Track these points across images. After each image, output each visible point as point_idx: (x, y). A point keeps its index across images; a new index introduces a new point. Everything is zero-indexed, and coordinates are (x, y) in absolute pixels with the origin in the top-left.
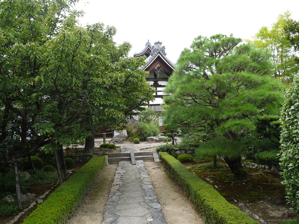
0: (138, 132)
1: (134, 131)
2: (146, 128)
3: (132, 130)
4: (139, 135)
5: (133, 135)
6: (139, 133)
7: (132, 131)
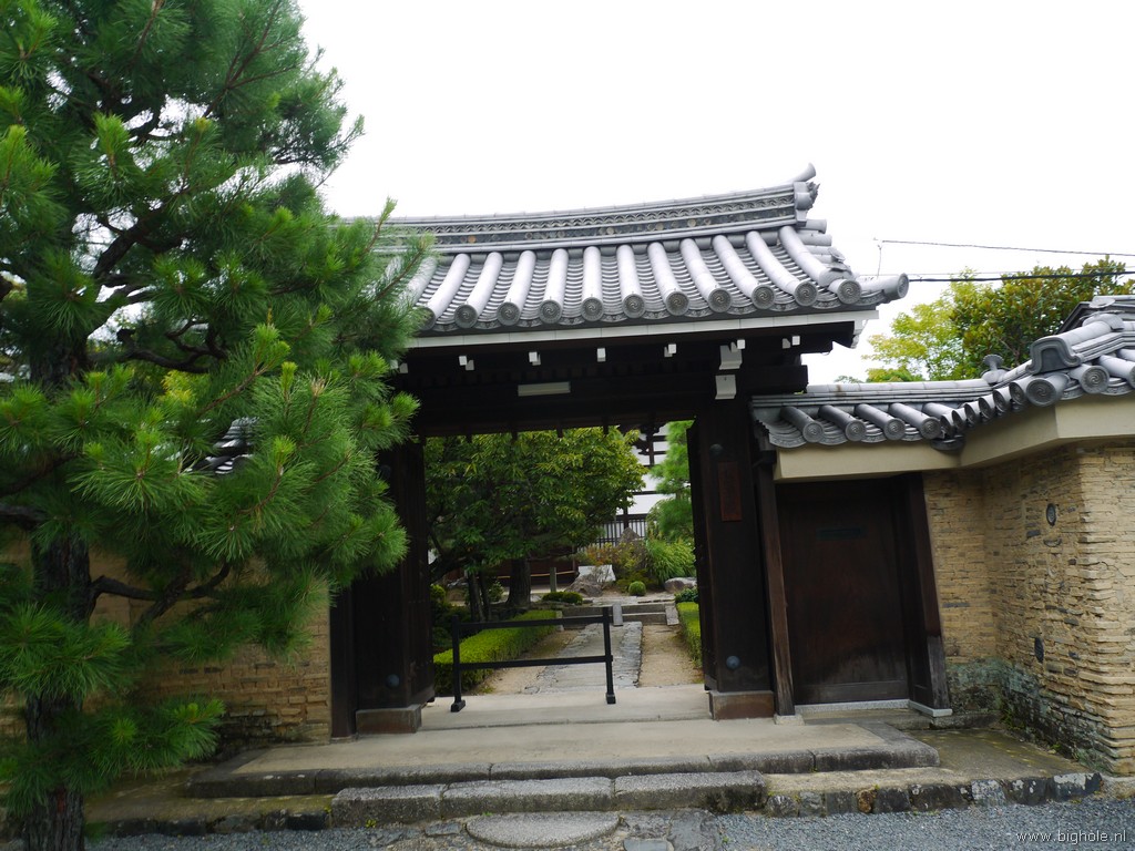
0: (642, 565)
1: (631, 562)
2: (664, 554)
3: (625, 562)
4: (646, 575)
5: (628, 574)
6: (646, 570)
7: (627, 565)
